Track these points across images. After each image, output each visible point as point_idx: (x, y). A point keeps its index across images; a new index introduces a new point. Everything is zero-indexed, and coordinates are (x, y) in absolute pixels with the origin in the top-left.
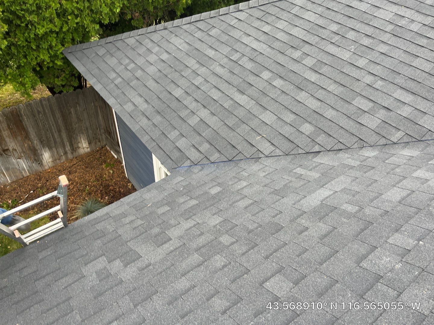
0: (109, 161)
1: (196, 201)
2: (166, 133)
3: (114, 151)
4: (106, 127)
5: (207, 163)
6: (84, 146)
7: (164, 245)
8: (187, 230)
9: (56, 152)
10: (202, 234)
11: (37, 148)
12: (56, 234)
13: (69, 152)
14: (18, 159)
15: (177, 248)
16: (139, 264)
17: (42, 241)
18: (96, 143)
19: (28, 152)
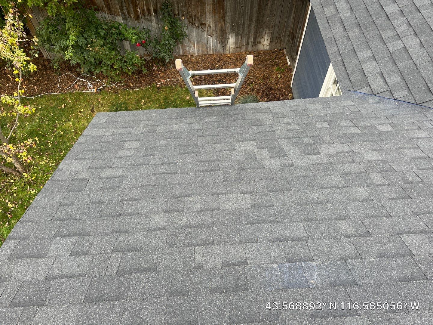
0: (281, 65)
1: (359, 130)
2: (357, 50)
3: (290, 57)
4: (293, 30)
5: (388, 97)
6: (265, 43)
7: (311, 156)
8: (339, 153)
9: (240, 40)
10: (353, 162)
11: (227, 31)
12: (223, 107)
13: (250, 44)
14: (209, 35)
15: (322, 164)
16: (284, 161)
17: (211, 109)
18: (276, 44)
19: (219, 32)
